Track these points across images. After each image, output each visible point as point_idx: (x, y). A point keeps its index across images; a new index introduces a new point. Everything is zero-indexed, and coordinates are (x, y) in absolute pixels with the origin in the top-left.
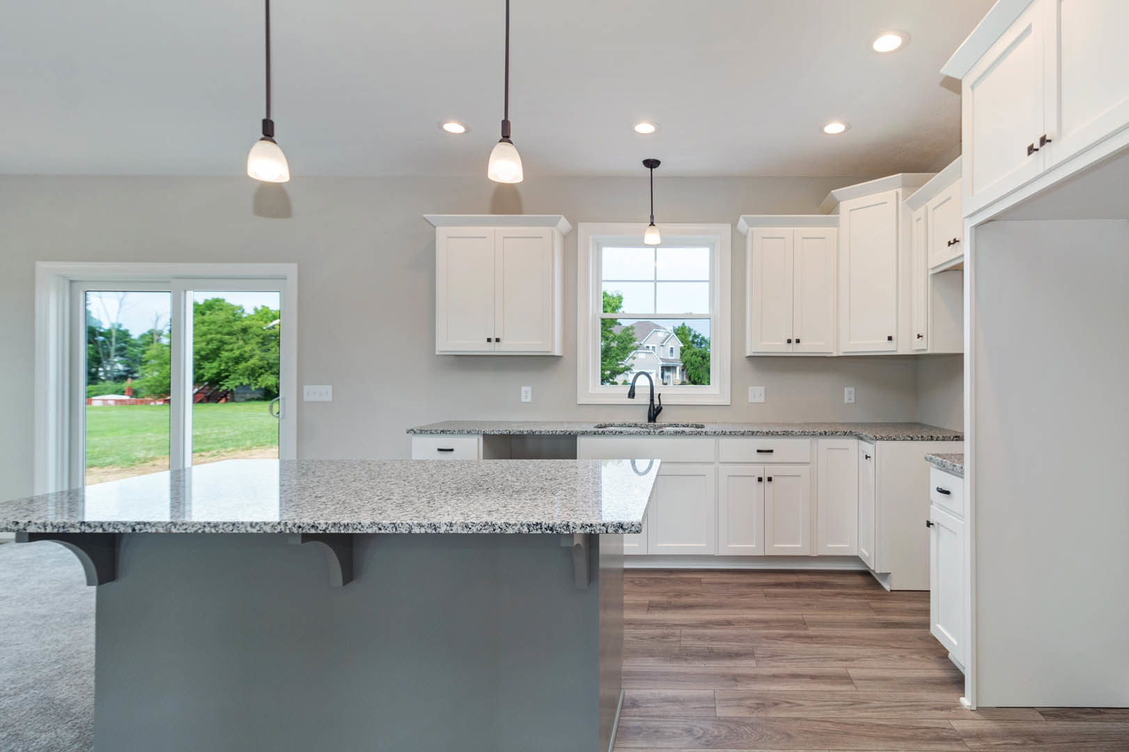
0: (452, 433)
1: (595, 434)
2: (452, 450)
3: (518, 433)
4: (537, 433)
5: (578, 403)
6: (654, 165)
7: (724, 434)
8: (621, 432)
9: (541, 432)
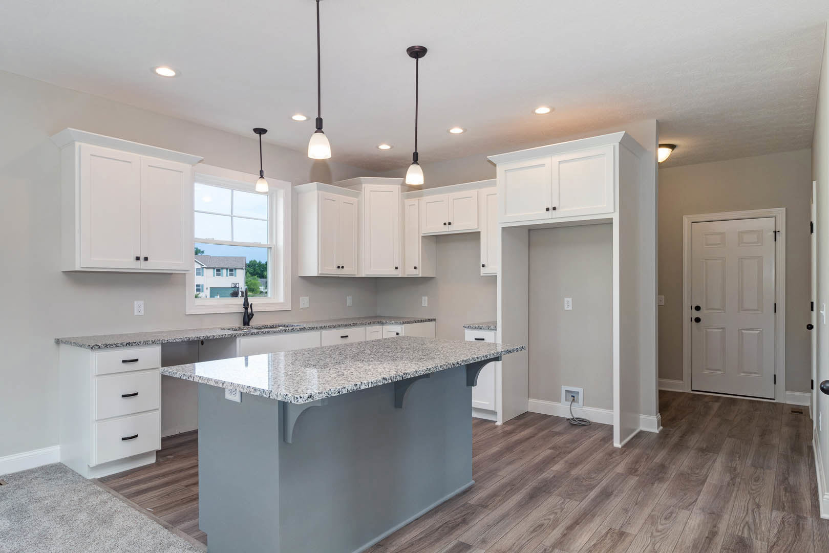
0: (137, 344)
1: (252, 334)
2: (137, 360)
3: (196, 339)
4: (211, 338)
5: (187, 314)
6: (262, 133)
7: (325, 327)
8: (269, 332)
9: (214, 336)
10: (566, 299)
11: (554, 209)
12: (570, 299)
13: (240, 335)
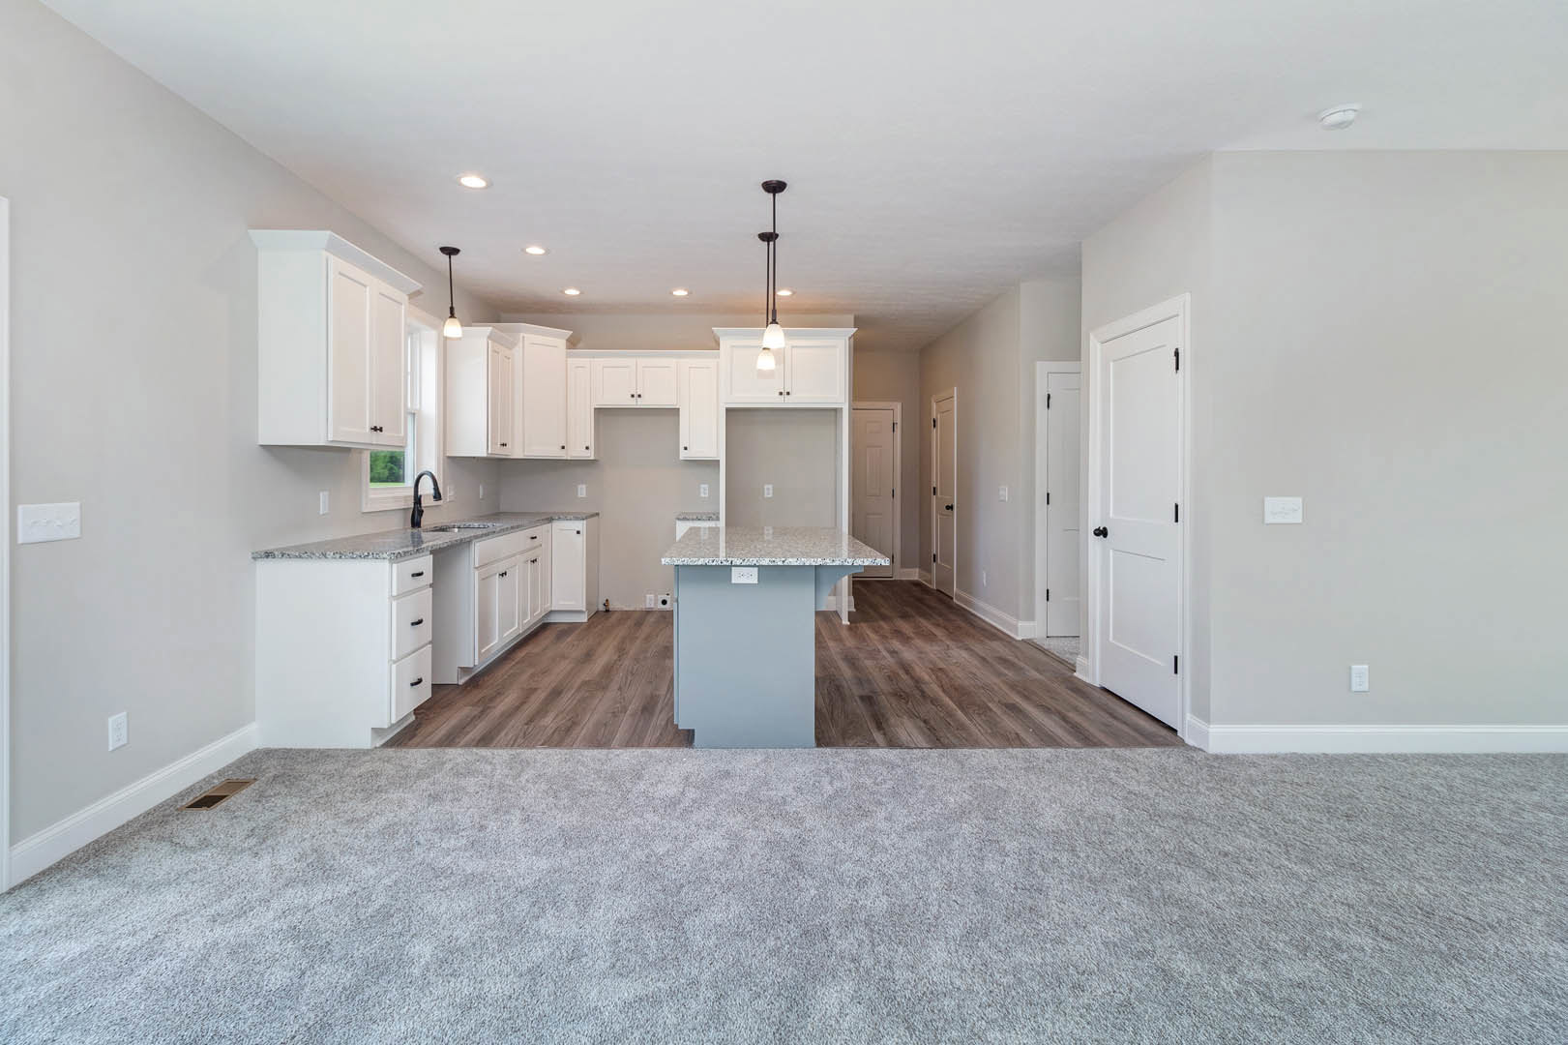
2: (422, 574)
5: (363, 511)
6: (452, 253)
10: (766, 487)
11: (788, 393)
12: (770, 486)
13: (476, 537)
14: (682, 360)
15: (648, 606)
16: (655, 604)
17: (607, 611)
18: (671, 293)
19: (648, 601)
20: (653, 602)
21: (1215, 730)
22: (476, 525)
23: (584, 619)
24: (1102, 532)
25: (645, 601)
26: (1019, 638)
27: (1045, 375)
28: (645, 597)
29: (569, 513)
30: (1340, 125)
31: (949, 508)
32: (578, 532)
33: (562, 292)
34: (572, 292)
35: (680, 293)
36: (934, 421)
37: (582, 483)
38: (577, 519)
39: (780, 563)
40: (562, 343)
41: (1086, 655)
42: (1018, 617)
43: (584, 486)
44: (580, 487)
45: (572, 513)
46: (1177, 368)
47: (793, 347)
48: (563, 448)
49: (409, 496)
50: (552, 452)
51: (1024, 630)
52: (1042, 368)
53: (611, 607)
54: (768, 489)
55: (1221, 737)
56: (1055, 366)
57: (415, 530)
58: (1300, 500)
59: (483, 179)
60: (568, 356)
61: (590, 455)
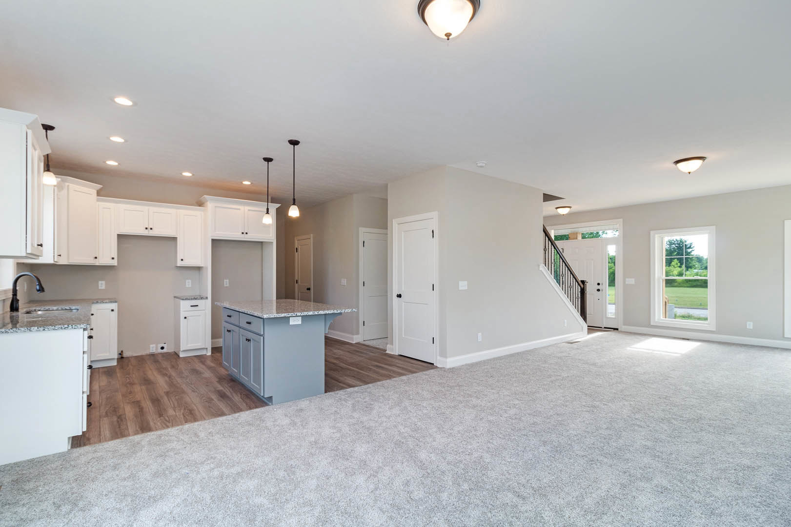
14: (178, 211)
15: (151, 351)
16: (157, 349)
17: (122, 358)
18: (181, 174)
19: (151, 349)
20: (154, 349)
21: (449, 360)
22: (55, 308)
23: (115, 363)
24: (399, 296)
25: (149, 349)
26: (354, 342)
27: (365, 234)
28: (149, 346)
29: (106, 299)
30: (481, 167)
31: (309, 289)
32: (112, 310)
33: (105, 162)
34: (112, 163)
35: (187, 174)
36: (297, 249)
37: (102, 280)
38: (111, 302)
39: (317, 314)
40: (94, 192)
41: (392, 344)
42: (353, 334)
43: (104, 282)
44: (100, 282)
45: (109, 299)
46: (433, 237)
47: (249, 210)
48: (96, 258)
49: (9, 290)
50: (88, 260)
51: (356, 339)
52: (362, 230)
53: (125, 355)
54: (226, 282)
55: (451, 362)
56: (368, 230)
57: (15, 314)
58: (467, 282)
59: (131, 101)
60: (98, 200)
61: (115, 263)
